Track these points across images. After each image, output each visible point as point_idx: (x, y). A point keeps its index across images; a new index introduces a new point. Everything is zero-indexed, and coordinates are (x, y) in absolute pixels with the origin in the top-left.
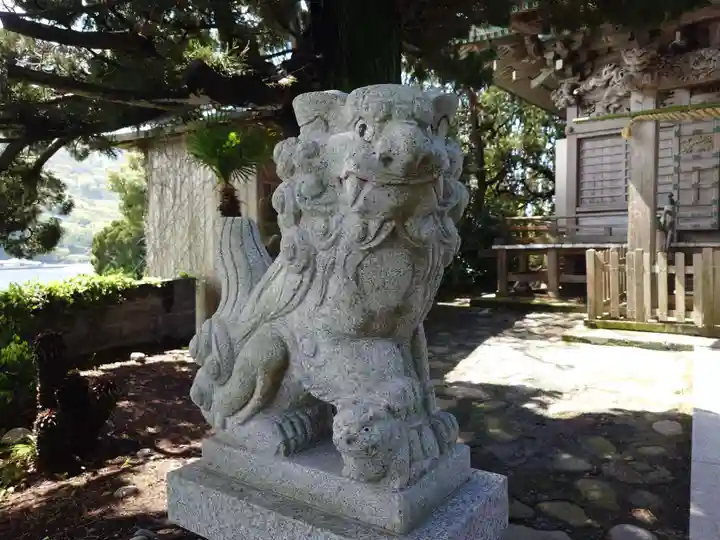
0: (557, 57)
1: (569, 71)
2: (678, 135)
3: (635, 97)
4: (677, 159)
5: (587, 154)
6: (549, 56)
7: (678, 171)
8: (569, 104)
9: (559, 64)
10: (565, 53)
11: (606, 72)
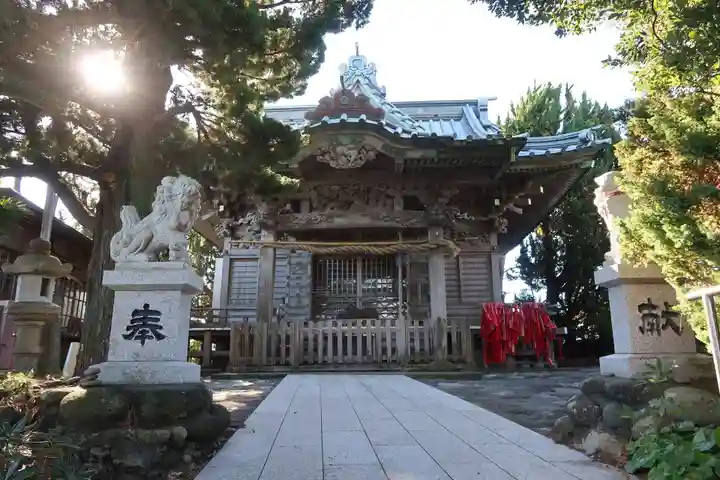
0: (220, 204)
1: (227, 214)
2: (289, 263)
3: (264, 232)
4: (288, 277)
5: (235, 270)
6: (216, 202)
7: (288, 285)
8: (226, 235)
9: (222, 208)
10: (225, 202)
11: (249, 216)
